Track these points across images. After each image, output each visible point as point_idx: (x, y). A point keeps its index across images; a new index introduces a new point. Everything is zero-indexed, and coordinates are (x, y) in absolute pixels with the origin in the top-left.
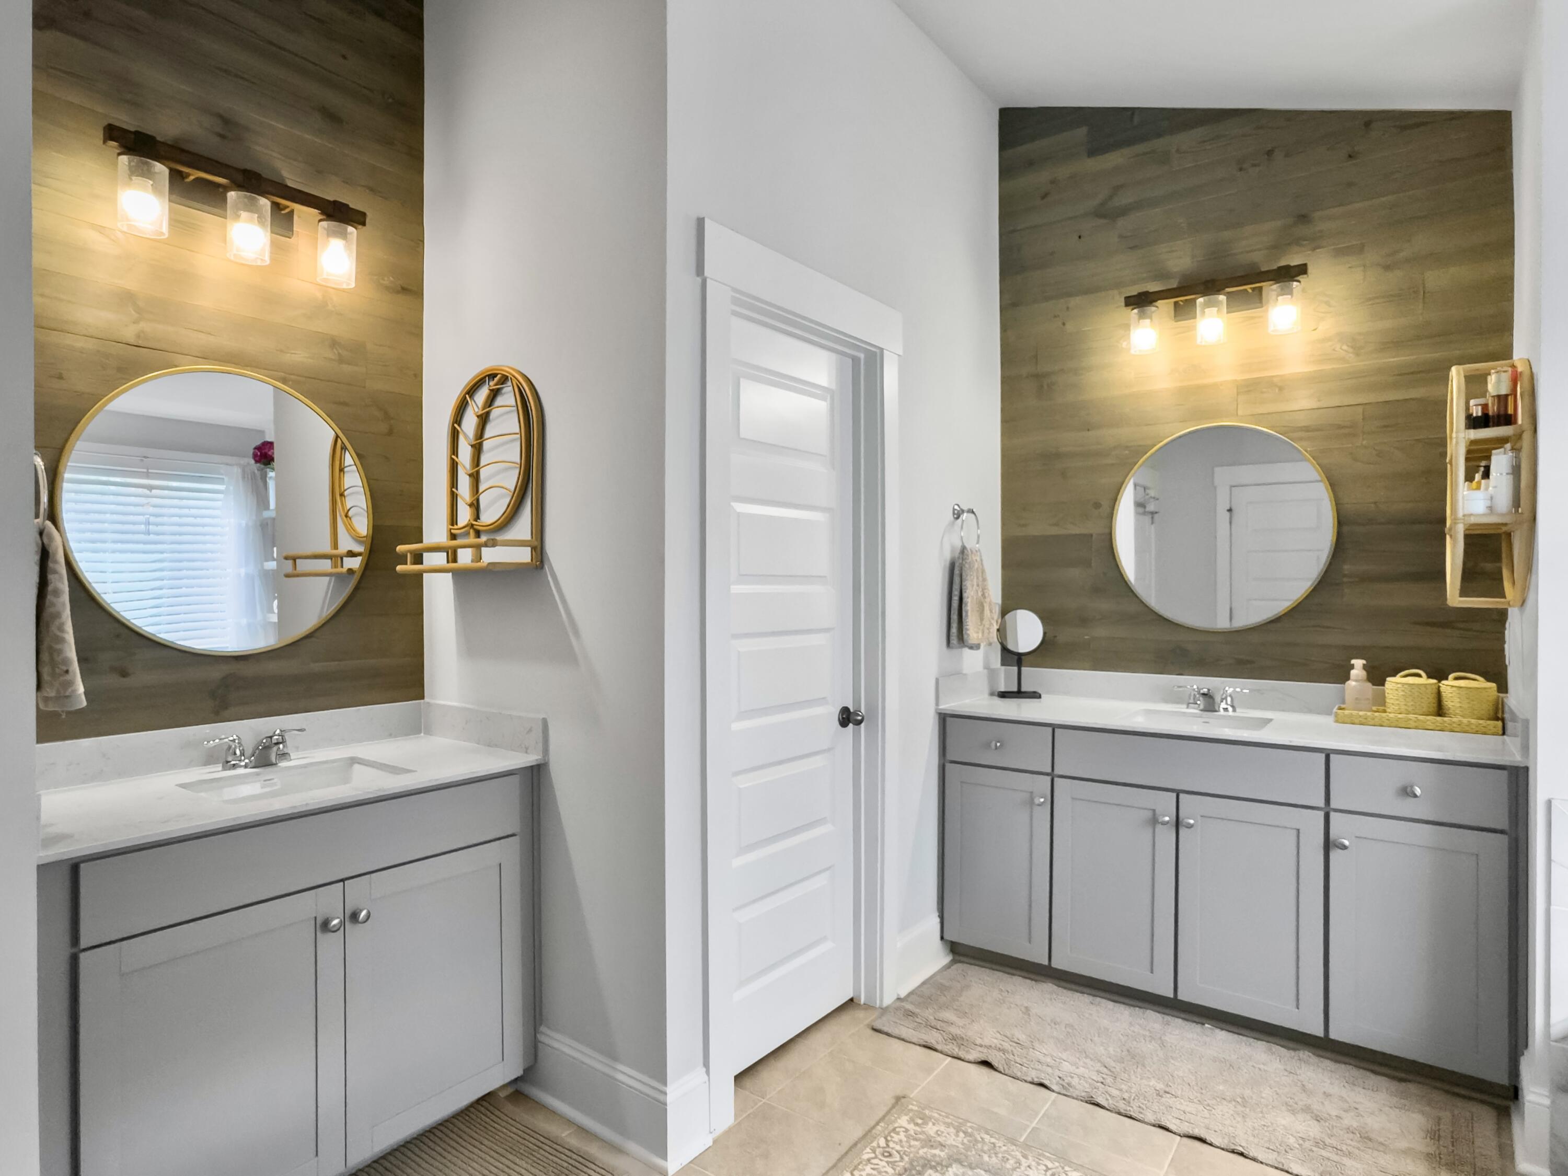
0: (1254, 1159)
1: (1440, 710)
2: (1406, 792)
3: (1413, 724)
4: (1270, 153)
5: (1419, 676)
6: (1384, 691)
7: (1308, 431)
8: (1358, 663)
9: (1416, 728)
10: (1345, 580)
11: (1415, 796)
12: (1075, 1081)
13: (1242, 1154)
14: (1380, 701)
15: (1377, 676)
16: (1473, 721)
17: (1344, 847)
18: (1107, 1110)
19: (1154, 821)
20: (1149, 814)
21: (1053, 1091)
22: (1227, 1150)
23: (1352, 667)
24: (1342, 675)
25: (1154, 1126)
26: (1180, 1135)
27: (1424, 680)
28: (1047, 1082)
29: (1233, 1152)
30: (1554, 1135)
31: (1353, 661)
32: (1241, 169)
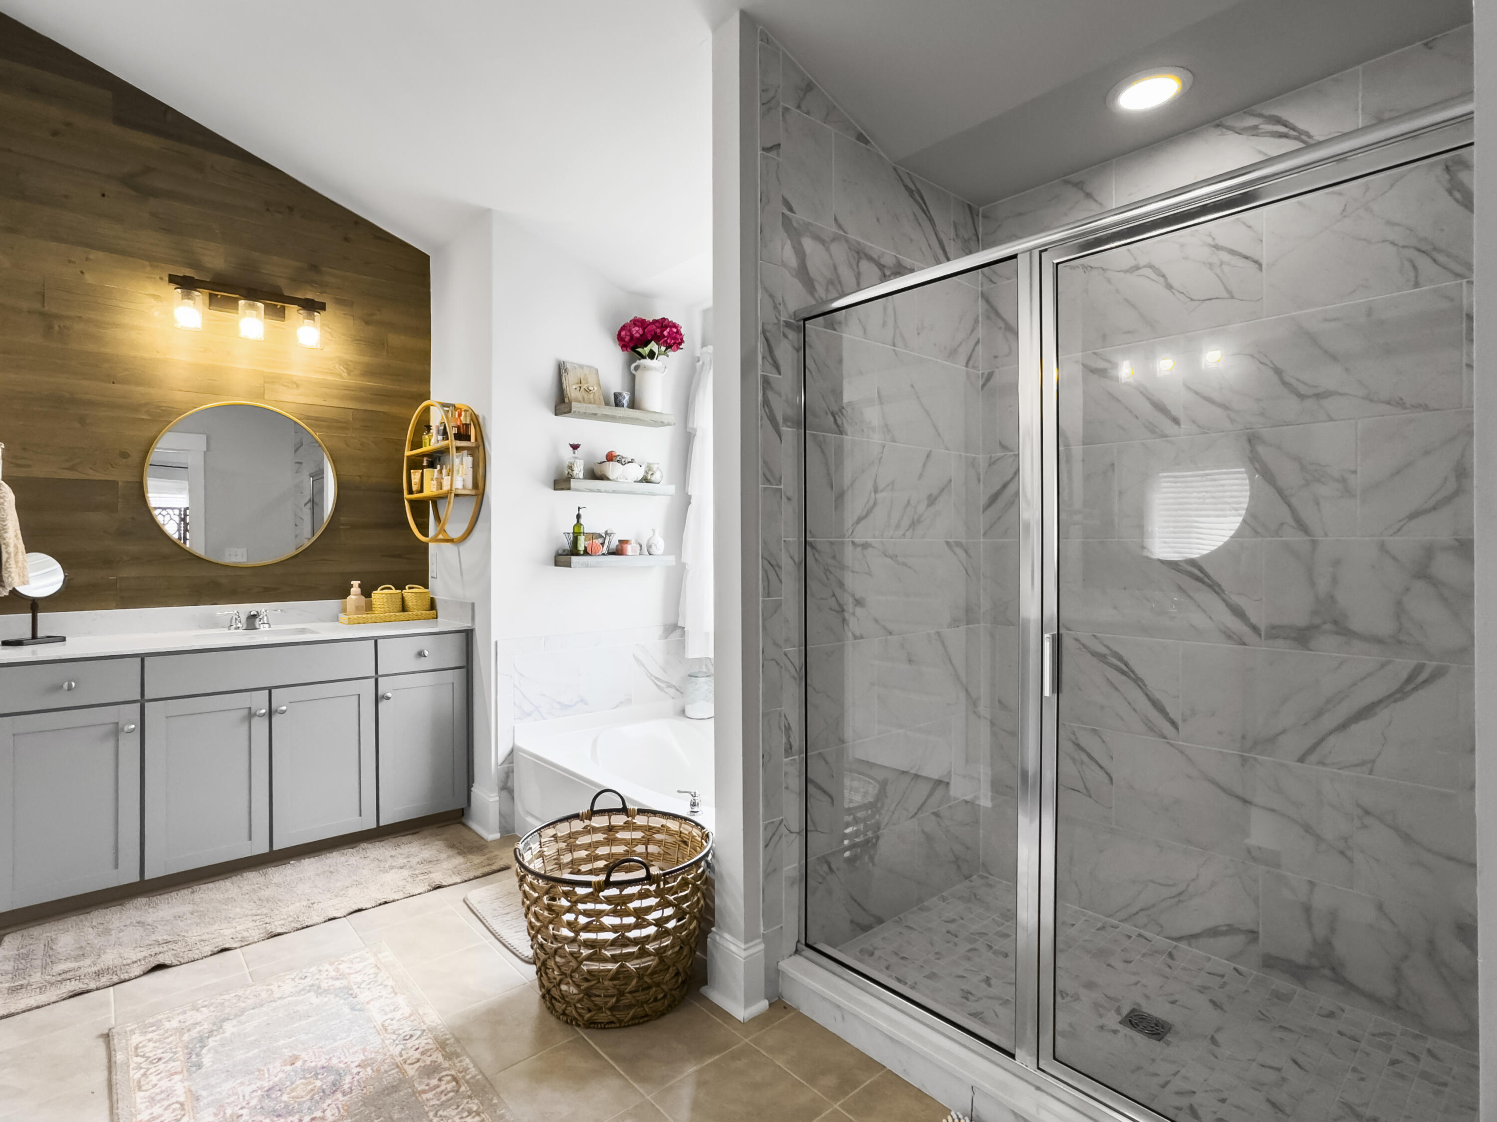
0: (393, 901)
1: (404, 608)
2: (421, 654)
3: (393, 618)
4: (291, 209)
5: (390, 589)
6: (371, 601)
7: (317, 420)
8: (356, 583)
9: (395, 621)
10: (341, 527)
11: (425, 656)
12: (246, 934)
13: (386, 903)
14: (369, 608)
15: (366, 592)
16: (424, 612)
17: (388, 698)
18: (287, 933)
19: (251, 715)
20: (246, 711)
21: (236, 948)
22: (377, 906)
23: (352, 586)
24: (345, 593)
25: (325, 922)
26: (345, 917)
27: (394, 591)
28: (227, 946)
29: (380, 905)
30: (500, 814)
31: (353, 582)
32: (268, 210)
